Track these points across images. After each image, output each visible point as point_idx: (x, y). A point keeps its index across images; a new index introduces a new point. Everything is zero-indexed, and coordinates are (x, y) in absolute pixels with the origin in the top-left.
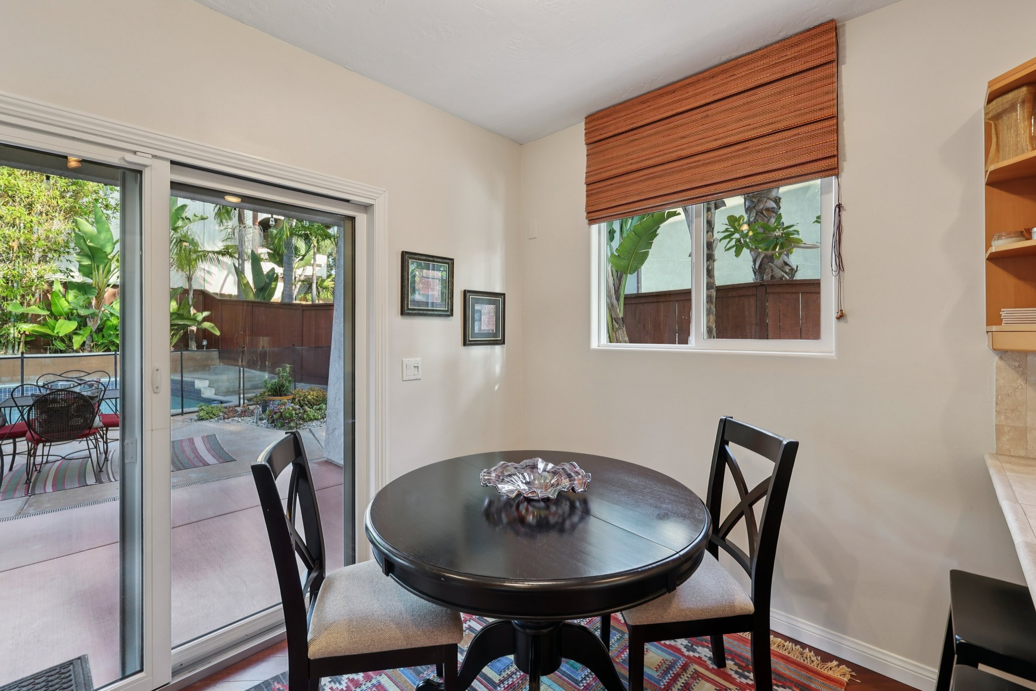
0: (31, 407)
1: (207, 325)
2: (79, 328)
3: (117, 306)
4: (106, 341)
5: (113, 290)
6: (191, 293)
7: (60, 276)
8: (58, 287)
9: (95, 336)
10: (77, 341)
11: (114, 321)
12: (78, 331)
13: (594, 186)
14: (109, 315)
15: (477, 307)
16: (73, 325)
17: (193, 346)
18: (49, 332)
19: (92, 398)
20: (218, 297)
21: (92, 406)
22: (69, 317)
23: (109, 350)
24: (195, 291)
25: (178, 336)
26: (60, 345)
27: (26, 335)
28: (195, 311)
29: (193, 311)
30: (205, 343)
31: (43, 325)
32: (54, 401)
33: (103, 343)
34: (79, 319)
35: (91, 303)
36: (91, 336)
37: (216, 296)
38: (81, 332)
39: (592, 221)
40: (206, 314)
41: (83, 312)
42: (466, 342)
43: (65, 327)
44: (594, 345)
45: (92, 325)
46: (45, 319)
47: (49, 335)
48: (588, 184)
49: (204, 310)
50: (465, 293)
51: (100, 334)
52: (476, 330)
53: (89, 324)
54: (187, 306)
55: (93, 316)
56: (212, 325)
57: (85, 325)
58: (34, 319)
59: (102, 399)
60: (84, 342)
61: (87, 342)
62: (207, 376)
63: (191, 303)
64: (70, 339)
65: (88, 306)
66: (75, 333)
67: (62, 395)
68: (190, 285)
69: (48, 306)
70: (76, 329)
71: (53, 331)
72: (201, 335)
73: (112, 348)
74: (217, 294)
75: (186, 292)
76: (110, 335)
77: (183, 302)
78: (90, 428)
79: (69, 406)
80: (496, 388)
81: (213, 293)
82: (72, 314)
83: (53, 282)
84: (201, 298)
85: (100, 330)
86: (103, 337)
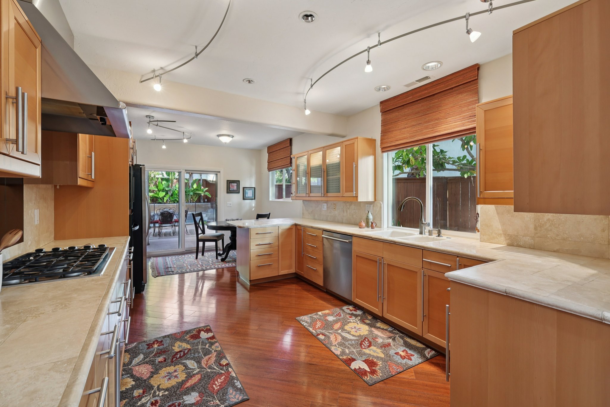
0: (160, 215)
1: (207, 193)
2: (166, 195)
3: (177, 186)
4: (174, 199)
5: (176, 180)
6: (201, 181)
7: (161, 176)
8: (160, 180)
9: (170, 197)
10: (165, 199)
11: (176, 192)
12: (165, 196)
13: (269, 163)
14: (175, 190)
15: (247, 191)
16: (164, 193)
17: (202, 201)
18: (157, 196)
19: (172, 213)
20: (211, 182)
21: (172, 215)
22: (163, 190)
23: (174, 203)
24: (203, 180)
25: (197, 198)
26: (160, 201)
27: (151, 197)
28: (203, 188)
29: (202, 188)
30: (206, 200)
31: (155, 194)
32: (164, 214)
33: (173, 200)
34: (166, 191)
35: (169, 185)
36: (169, 197)
37: (210, 182)
38: (166, 196)
39: (269, 171)
40: (207, 189)
41: (167, 189)
42: (244, 199)
43: (162, 194)
44: (271, 200)
45: (170, 194)
46: (156, 192)
47: (157, 197)
48: (268, 162)
49: (206, 187)
50: (244, 188)
51: (172, 197)
52: (247, 196)
53: (169, 193)
54: (200, 186)
55: (170, 190)
56: (209, 193)
57: (168, 194)
58: (153, 191)
59: (174, 214)
60: (167, 200)
61: (168, 200)
62: (206, 213)
63: (201, 185)
64: (163, 199)
65: (168, 186)
66: (164, 196)
67: (166, 212)
68: (201, 178)
69: (157, 187)
70: (165, 195)
71: (158, 196)
72: (205, 197)
73: (176, 202)
74: (210, 181)
75: (200, 180)
76: (175, 197)
77: (199, 185)
78: (172, 221)
79: (167, 215)
80: (253, 210)
81: (209, 181)
82: (164, 190)
83: (158, 178)
84: (205, 182)
85: (172, 195)
86: (173, 198)
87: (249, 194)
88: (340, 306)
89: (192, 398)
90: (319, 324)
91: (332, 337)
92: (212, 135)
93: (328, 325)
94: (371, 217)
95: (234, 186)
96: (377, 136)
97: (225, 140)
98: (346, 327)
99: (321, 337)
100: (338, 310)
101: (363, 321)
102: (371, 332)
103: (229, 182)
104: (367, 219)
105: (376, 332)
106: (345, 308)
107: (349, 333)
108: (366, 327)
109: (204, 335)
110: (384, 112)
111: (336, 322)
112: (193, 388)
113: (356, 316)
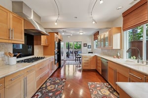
39: (94, 41)
42: (88, 48)
44: (94, 48)
50: (88, 45)
87: (90, 47)
88: (104, 83)
89: (51, 94)
90: (93, 86)
91: (94, 92)
92: (78, 33)
93: (95, 87)
94: (119, 54)
95: (85, 45)
96: (122, 26)
97: (81, 34)
98: (101, 90)
99: (91, 90)
100: (102, 83)
101: (109, 90)
102: (110, 94)
103: (84, 44)
104: (117, 55)
105: (112, 95)
106: (105, 83)
107: (101, 92)
108: (109, 92)
109: (64, 80)
110: (124, 17)
111: (99, 87)
112: (52, 92)
113: (108, 87)
